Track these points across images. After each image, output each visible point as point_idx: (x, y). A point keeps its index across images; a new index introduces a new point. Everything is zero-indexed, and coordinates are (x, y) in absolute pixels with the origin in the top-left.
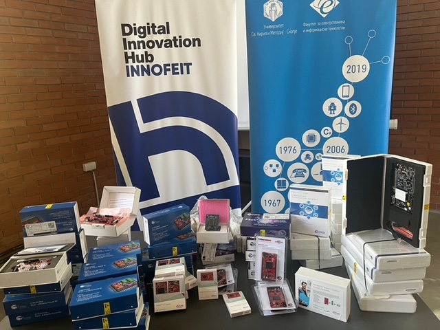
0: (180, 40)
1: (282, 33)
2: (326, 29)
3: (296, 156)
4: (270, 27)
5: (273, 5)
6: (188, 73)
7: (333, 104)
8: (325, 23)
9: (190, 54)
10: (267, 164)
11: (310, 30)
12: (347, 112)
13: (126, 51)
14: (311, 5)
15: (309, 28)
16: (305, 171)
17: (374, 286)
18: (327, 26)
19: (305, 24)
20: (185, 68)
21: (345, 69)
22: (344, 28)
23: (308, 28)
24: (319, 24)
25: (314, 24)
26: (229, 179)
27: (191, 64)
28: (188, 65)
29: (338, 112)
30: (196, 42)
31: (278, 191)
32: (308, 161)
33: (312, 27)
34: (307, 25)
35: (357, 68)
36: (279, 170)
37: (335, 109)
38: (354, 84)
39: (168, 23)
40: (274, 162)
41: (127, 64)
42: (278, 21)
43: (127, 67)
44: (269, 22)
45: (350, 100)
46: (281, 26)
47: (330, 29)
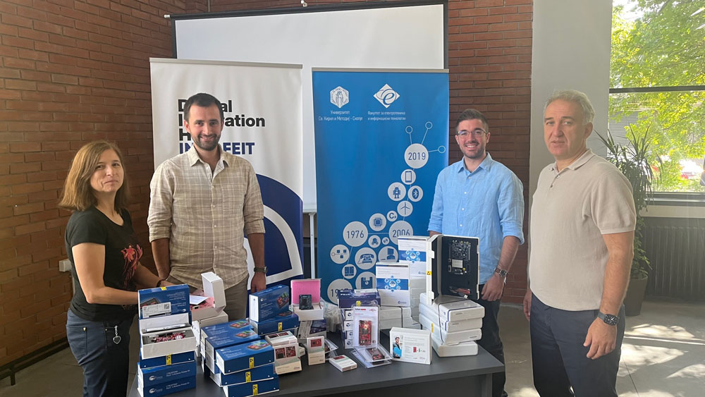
0: (243, 119)
1: (347, 119)
2: (389, 119)
3: (363, 241)
4: (337, 113)
5: (339, 93)
6: (250, 153)
7: (397, 188)
8: (388, 113)
9: (253, 133)
10: (334, 250)
11: (375, 119)
12: (410, 196)
13: (181, 127)
14: (375, 96)
15: (374, 117)
16: (373, 256)
17: (448, 335)
18: (390, 116)
19: (369, 113)
20: (247, 147)
21: (407, 156)
22: (404, 119)
23: (372, 116)
24: (383, 113)
25: (378, 113)
26: (291, 268)
27: (253, 144)
28: (250, 145)
29: (402, 196)
30: (260, 122)
31: (345, 279)
32: (375, 246)
33: (376, 116)
34: (372, 113)
35: (418, 155)
36: (347, 256)
37: (399, 193)
38: (416, 170)
39: (230, 102)
40: (341, 247)
41: (181, 142)
42: (344, 108)
43: (181, 145)
44: (336, 108)
45: (412, 185)
46: (347, 112)
47: (392, 118)
